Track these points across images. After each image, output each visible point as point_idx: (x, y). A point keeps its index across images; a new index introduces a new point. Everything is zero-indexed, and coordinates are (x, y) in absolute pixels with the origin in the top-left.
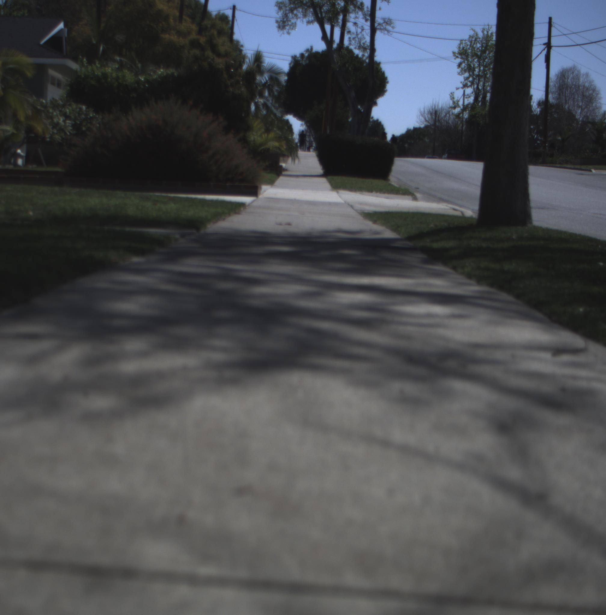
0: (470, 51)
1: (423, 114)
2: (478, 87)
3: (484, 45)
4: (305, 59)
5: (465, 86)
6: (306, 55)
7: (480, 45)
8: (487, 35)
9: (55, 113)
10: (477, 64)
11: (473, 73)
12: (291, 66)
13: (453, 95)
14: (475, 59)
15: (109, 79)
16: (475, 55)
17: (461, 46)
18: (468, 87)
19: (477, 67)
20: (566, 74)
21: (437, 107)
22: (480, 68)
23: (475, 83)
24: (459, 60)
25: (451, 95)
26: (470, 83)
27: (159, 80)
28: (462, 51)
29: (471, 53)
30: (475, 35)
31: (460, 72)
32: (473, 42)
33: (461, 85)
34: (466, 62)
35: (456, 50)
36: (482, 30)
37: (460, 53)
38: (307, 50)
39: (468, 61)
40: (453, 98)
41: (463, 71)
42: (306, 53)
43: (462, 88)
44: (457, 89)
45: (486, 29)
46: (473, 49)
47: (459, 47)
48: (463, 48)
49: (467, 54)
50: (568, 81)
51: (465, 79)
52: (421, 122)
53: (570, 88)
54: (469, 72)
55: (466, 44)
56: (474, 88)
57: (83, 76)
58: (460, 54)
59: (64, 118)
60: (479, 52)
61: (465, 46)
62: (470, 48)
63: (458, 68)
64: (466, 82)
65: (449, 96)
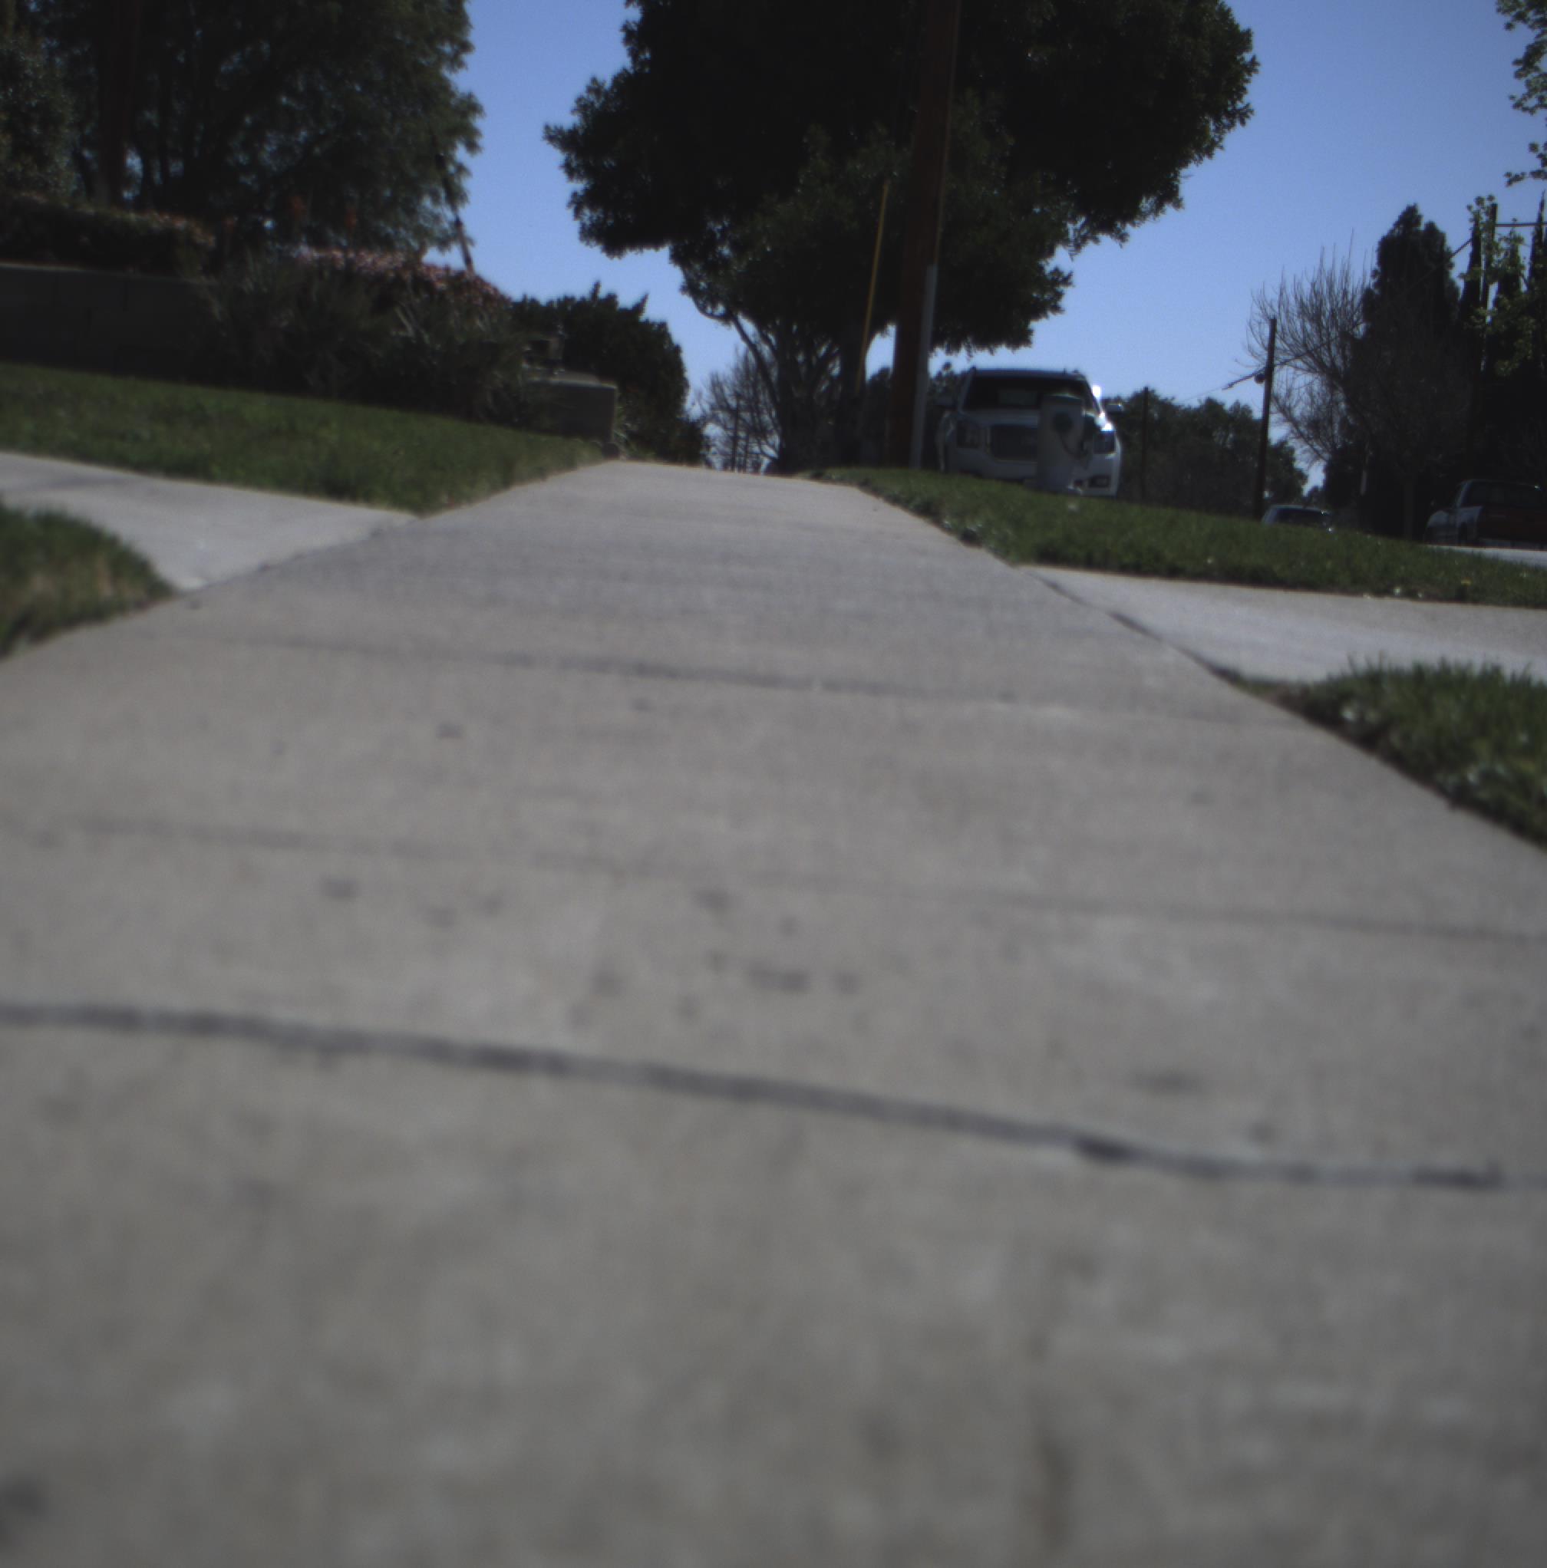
24: (1525, 35)
31: (1526, 98)
44: (1513, 179)
63: (1518, 75)
65: (1470, 216)
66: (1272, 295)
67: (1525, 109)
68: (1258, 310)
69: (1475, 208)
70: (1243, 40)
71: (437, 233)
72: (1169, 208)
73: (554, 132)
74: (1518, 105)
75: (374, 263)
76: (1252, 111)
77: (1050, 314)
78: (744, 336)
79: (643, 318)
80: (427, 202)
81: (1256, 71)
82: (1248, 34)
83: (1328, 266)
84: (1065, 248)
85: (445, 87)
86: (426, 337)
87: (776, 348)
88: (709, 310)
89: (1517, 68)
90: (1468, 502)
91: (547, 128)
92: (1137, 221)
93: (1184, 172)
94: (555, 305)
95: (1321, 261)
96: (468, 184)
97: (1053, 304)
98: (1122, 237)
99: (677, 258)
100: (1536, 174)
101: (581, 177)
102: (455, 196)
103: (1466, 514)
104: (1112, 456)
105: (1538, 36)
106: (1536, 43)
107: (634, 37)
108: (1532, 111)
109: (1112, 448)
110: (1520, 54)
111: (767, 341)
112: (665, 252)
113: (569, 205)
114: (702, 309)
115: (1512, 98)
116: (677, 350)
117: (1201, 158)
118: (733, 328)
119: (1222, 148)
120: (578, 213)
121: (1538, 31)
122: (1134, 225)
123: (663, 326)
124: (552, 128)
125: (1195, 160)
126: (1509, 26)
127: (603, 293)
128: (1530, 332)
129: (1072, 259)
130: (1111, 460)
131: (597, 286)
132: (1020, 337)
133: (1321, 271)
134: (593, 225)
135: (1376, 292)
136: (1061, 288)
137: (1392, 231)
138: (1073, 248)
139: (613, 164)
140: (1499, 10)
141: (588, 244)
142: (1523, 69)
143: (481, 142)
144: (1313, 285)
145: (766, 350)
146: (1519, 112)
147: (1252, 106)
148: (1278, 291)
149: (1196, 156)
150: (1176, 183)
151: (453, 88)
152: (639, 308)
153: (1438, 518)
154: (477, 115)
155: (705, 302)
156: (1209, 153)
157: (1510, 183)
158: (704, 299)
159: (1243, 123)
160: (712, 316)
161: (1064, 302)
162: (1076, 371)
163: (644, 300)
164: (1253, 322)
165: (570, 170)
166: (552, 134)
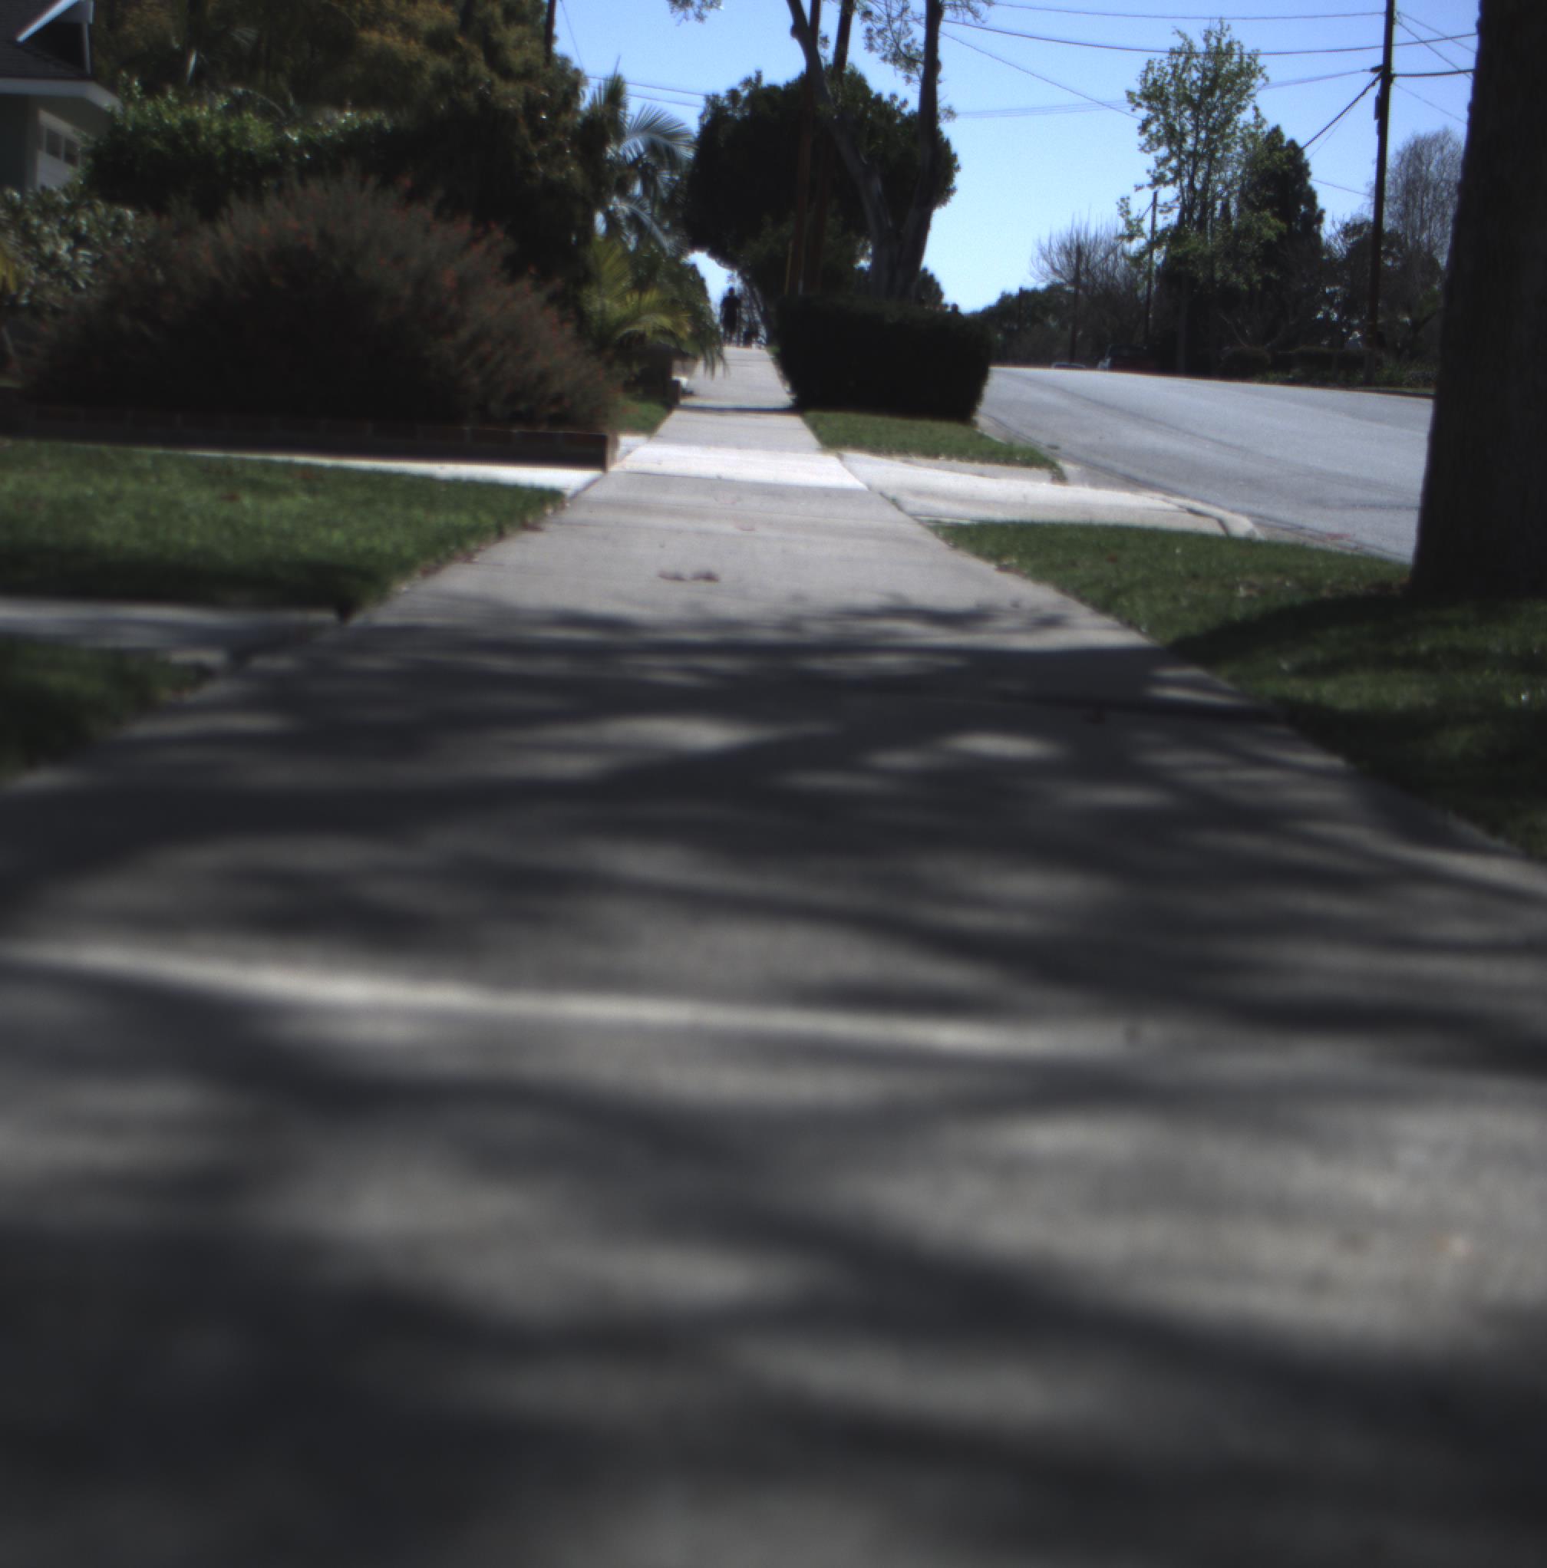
0: (1172, 89)
1: (1048, 254)
2: (1191, 185)
3: (1208, 73)
4: (740, 105)
5: (1158, 181)
6: (745, 93)
7: (1199, 75)
8: (1218, 47)
9: (46, 229)
10: (1192, 125)
11: (1180, 147)
12: (705, 122)
13: (1127, 205)
14: (1185, 109)
15: (203, 138)
16: (1185, 99)
17: (1150, 77)
18: (1166, 183)
19: (1192, 131)
20: (1425, 151)
21: (1082, 237)
22: (1198, 133)
23: (1184, 172)
24: (1143, 113)
25: (1123, 205)
26: (1172, 173)
27: (342, 140)
28: (1151, 90)
29: (1176, 94)
30: (1187, 47)
31: (1145, 145)
32: (1181, 66)
33: (1148, 180)
34: (1161, 117)
35: (1137, 88)
36: (1203, 33)
37: (1147, 93)
38: (747, 82)
39: (1166, 114)
40: (1128, 212)
41: (1153, 142)
42: (744, 90)
43: (1151, 186)
44: (1138, 188)
45: (1216, 32)
46: (1181, 85)
47: (1145, 80)
48: (1155, 81)
49: (1163, 99)
50: (1427, 169)
51: (1159, 162)
52: (1041, 273)
53: (1435, 189)
54: (1169, 144)
55: (1162, 71)
56: (1181, 187)
57: (130, 129)
58: (1147, 96)
59: (72, 243)
60: (1195, 92)
61: (1160, 76)
62: (1173, 83)
63: (1140, 134)
64: (1162, 169)
65: (1116, 207)
66: (1045, 243)
67: (1146, 152)
68: (1037, 253)
69: (1120, 203)
70: (954, 156)
74: (1141, 149)
76: (956, 190)
81: (959, 171)
82: (956, 154)
89: (1139, 131)
105: (1149, 115)
106: (1147, 118)
110: (1139, 123)
117: (942, 206)
119: (949, 203)
121: (1147, 113)
126: (1133, 110)
140: (1127, 103)
142: (1143, 131)
144: (1068, 235)
146: (1143, 153)
147: (957, 187)
148: (1048, 239)
149: (938, 205)
157: (1135, 190)
159: (955, 193)
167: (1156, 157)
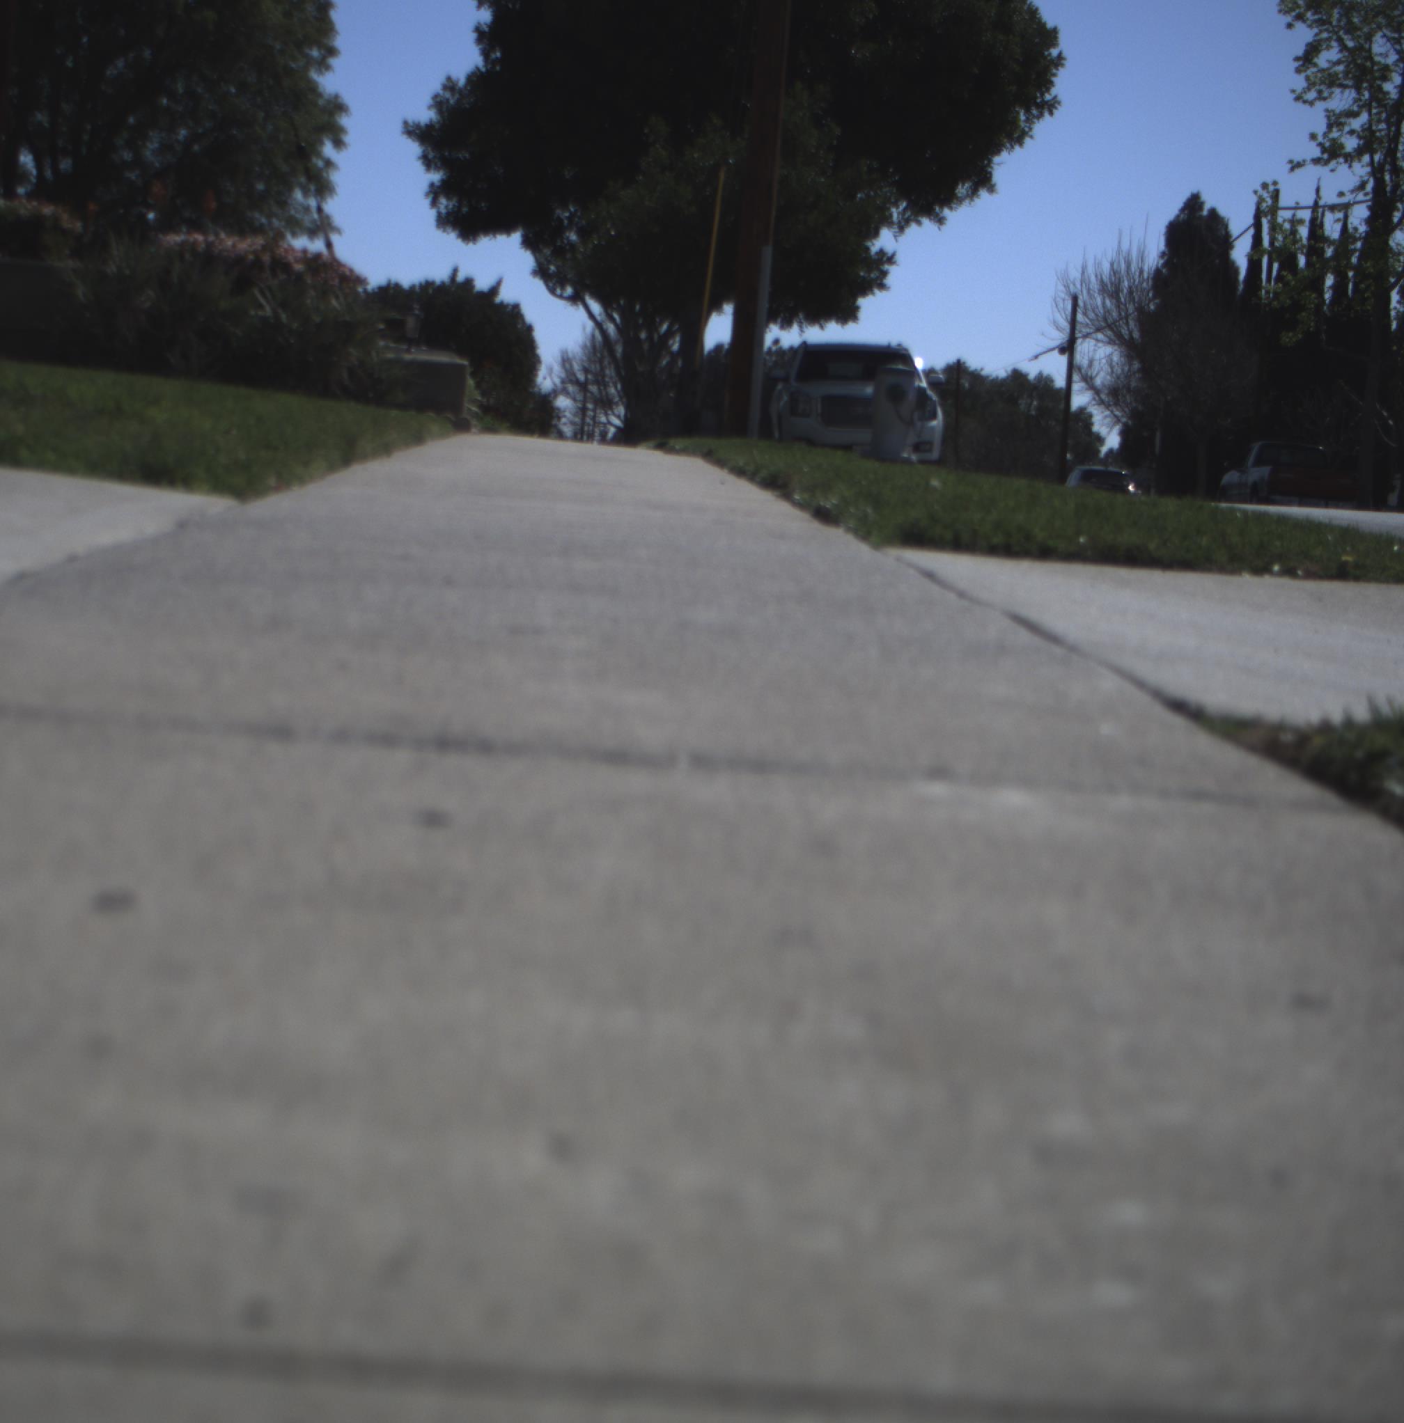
34: (1342, 38)
40: (1274, 208)
41: (1323, 87)
44: (1295, 166)
51: (1335, 119)
63: (1298, 71)
64: (1335, 134)
68: (1061, 288)
69: (1259, 189)
70: (1050, 36)
71: (307, 222)
72: (983, 193)
73: (412, 127)
74: (1298, 98)
75: (234, 246)
76: (1059, 103)
77: (876, 291)
78: (591, 315)
79: (498, 300)
80: (298, 195)
81: (1062, 65)
82: (1055, 31)
83: (1125, 246)
84: (889, 230)
85: (313, 89)
86: (284, 317)
87: (620, 326)
88: (558, 291)
89: (1297, 64)
90: (1259, 462)
91: (406, 123)
92: (954, 206)
93: (996, 159)
94: (417, 289)
95: (1119, 242)
96: (336, 177)
97: (879, 282)
98: (940, 221)
99: (528, 243)
100: (1316, 161)
101: (437, 169)
102: (323, 188)
103: (1257, 473)
104: (934, 423)
105: (1316, 35)
106: (1315, 41)
107: (486, 37)
108: (1311, 103)
109: (934, 416)
111: (612, 319)
112: (516, 237)
113: (427, 195)
114: (552, 291)
115: (1293, 91)
116: (530, 329)
117: (1012, 147)
118: (581, 309)
119: (1031, 137)
120: (434, 203)
121: (1316, 30)
122: (951, 209)
123: (516, 307)
124: (411, 124)
125: (1007, 148)
127: (460, 277)
128: (1313, 306)
129: (897, 241)
130: (933, 428)
131: (455, 271)
132: (848, 314)
133: (1119, 251)
134: (448, 214)
135: (1164, 271)
136: (886, 267)
137: (1178, 216)
138: (897, 230)
139: (467, 155)
140: (1280, 11)
141: (444, 231)
142: (1303, 65)
143: (347, 139)
144: (1112, 264)
145: (611, 328)
146: (1300, 105)
147: (1059, 98)
148: (1080, 270)
149: (1008, 145)
150: (989, 170)
151: (321, 89)
152: (494, 290)
153: (1230, 477)
154: (344, 114)
155: (554, 284)
156: (1020, 141)
157: (1292, 169)
158: (554, 281)
159: (1051, 113)
160: (561, 297)
161: (889, 280)
162: (899, 345)
163: (499, 283)
164: (1058, 299)
165: (428, 162)
166: (411, 129)
167: (1327, 110)
